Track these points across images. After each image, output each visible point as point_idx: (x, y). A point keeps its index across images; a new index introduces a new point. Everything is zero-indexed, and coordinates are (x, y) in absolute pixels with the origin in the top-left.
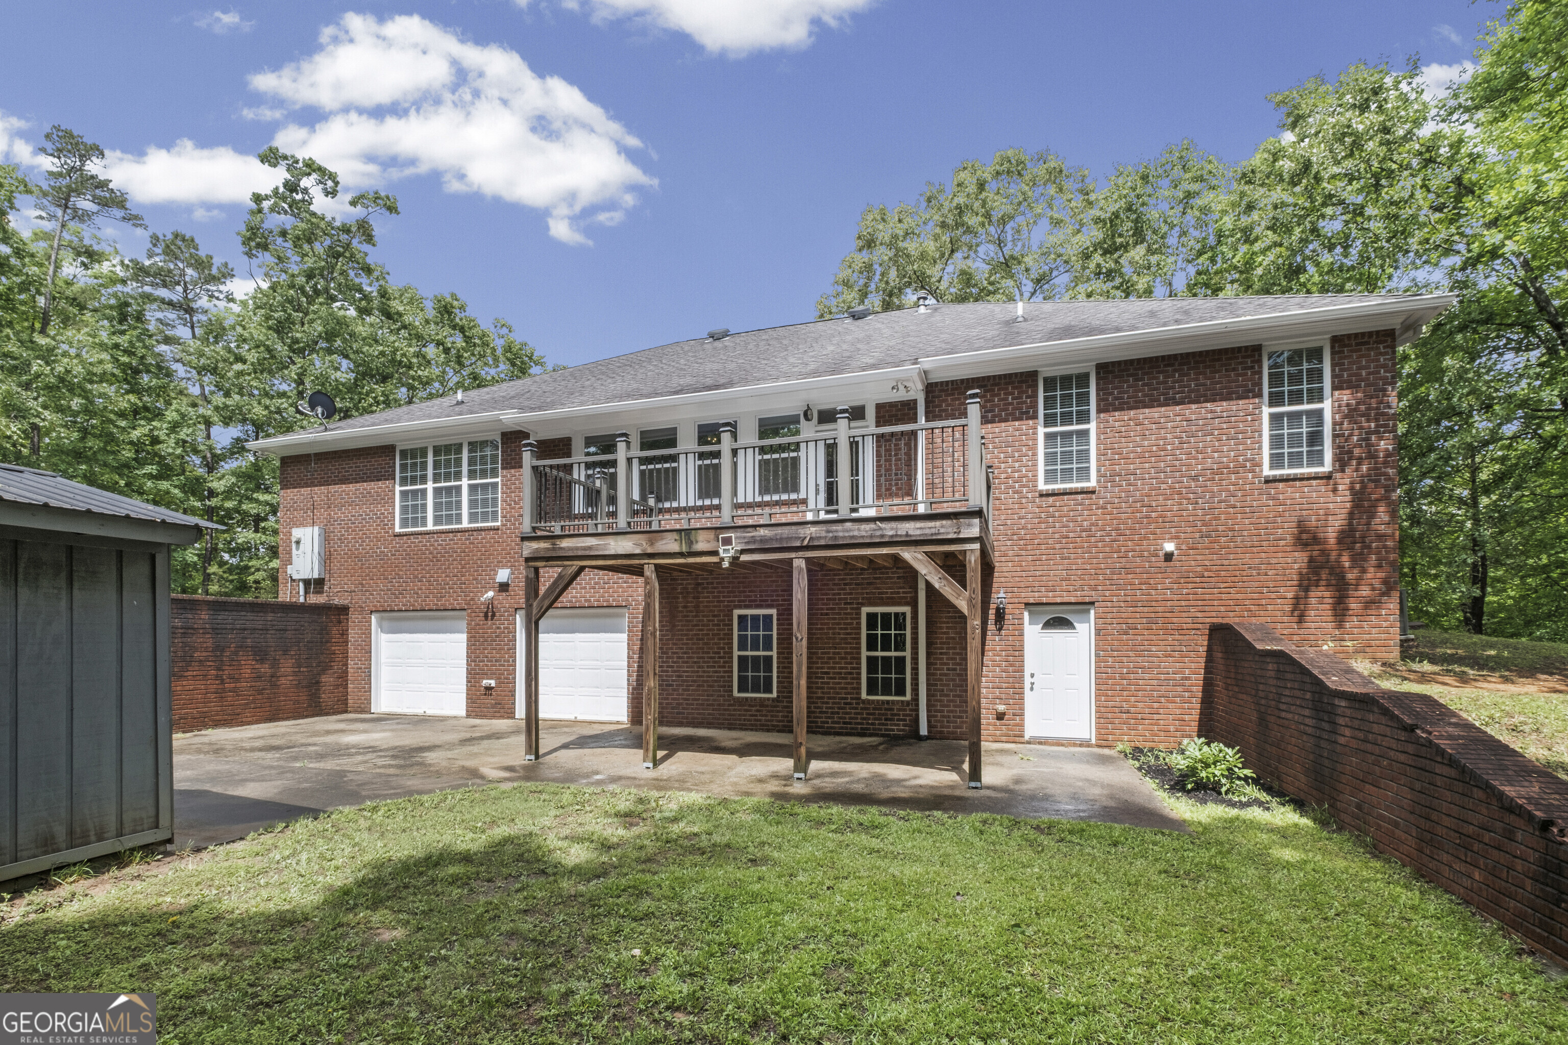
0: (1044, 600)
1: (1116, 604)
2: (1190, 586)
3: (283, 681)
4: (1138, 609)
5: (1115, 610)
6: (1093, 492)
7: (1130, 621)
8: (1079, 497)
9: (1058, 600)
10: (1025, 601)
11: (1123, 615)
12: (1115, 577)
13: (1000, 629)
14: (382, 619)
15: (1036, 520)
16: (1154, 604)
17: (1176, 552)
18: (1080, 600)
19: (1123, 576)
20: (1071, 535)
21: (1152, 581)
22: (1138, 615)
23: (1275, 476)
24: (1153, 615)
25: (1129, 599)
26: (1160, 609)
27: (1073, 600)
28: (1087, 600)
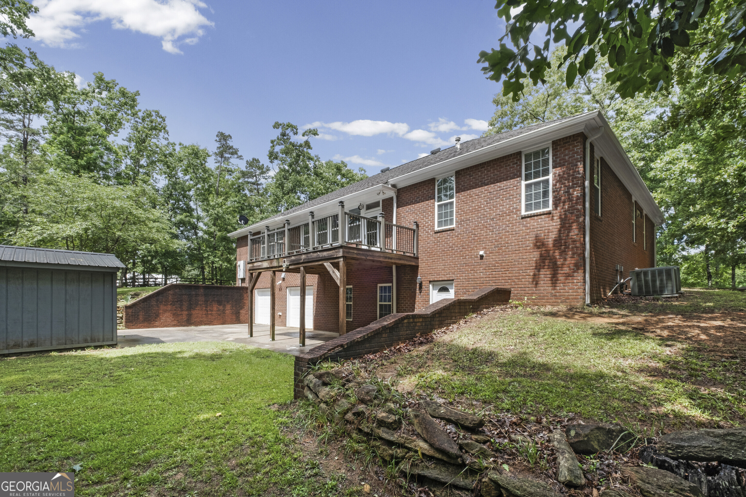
0: (436, 279)
1: (462, 280)
2: (490, 270)
3: (227, 312)
4: (470, 282)
5: (461, 283)
6: (453, 230)
7: (467, 288)
8: (449, 232)
9: (441, 279)
10: (429, 280)
11: (465, 285)
12: (461, 268)
13: (420, 293)
14: (259, 291)
15: (433, 244)
16: (476, 280)
17: (484, 255)
18: (448, 279)
19: (465, 267)
20: (446, 250)
21: (475, 269)
22: (470, 285)
23: (528, 215)
24: (475, 285)
25: (466, 277)
26: (478, 282)
27: (446, 279)
28: (451, 279)
